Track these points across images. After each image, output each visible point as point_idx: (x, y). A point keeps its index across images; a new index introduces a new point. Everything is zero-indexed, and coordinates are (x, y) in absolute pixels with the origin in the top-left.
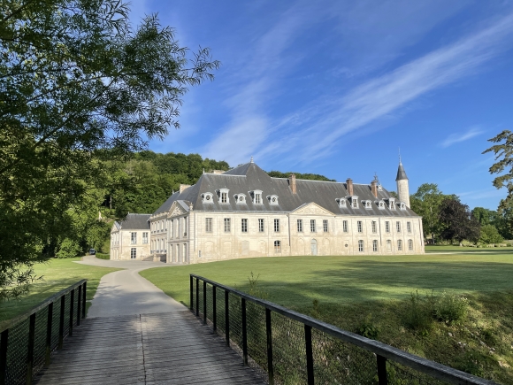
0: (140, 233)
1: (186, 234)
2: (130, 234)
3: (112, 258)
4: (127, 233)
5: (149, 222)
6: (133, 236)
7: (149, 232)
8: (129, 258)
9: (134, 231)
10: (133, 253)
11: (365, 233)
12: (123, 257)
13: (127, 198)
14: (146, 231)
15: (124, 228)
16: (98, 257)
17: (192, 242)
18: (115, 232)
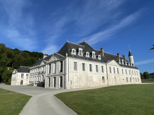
0: (25, 74)
1: (61, 71)
2: (21, 75)
3: (12, 84)
4: (20, 74)
5: (29, 70)
6: (22, 75)
7: (29, 74)
8: (20, 84)
9: (23, 73)
10: (22, 82)
11: (128, 75)
12: (17, 84)
13: (19, 64)
14: (27, 73)
15: (19, 71)
16: (6, 84)
17: (67, 75)
18: (14, 74)
